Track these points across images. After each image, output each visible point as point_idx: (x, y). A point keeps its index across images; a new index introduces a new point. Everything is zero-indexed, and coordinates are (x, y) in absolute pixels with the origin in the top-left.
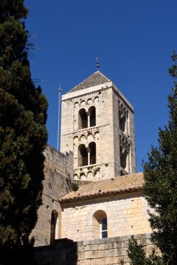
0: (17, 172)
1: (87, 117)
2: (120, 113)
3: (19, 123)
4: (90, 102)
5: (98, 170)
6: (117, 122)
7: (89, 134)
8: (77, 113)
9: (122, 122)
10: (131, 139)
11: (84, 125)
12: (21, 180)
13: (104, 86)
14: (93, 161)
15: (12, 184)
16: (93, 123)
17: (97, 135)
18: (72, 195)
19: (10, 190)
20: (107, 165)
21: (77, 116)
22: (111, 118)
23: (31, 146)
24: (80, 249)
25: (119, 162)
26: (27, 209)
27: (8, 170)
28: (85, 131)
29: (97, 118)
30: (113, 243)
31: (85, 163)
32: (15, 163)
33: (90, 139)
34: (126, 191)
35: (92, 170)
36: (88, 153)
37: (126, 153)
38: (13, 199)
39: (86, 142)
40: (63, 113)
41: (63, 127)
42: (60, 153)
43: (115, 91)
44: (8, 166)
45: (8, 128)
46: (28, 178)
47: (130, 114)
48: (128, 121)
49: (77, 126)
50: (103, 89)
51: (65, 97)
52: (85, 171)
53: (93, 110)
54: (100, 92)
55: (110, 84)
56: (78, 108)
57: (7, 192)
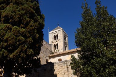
0: (34, 33)
1: (56, 37)
2: (64, 36)
3: (35, 19)
4: (57, 33)
5: (59, 50)
6: (64, 38)
7: (57, 41)
8: (53, 36)
9: (65, 39)
10: (67, 43)
11: (55, 39)
12: (35, 35)
13: (60, 29)
14: (58, 48)
15: (32, 36)
16: (57, 39)
17: (59, 42)
18: (52, 55)
19: (32, 38)
20: (61, 49)
21: (53, 37)
22: (62, 37)
23: (39, 26)
24: (55, 64)
25: (64, 49)
26: (37, 45)
27: (31, 32)
28: (55, 41)
29: (59, 37)
30: (65, 62)
31: (55, 49)
32: (34, 30)
33: (57, 43)
34: (67, 53)
35: (57, 51)
36: (56, 46)
37: (66, 46)
38: (32, 41)
39: (56, 44)
40: (50, 37)
41: (50, 40)
42: (49, 44)
43: (63, 31)
44: (31, 30)
45: (32, 19)
46: (38, 35)
47: (67, 37)
48: (66, 38)
49: (53, 40)
50: (60, 30)
51: (50, 32)
52: (56, 51)
53: (57, 35)
54: (59, 31)
55: (62, 29)
56: (53, 35)
57: (31, 38)
